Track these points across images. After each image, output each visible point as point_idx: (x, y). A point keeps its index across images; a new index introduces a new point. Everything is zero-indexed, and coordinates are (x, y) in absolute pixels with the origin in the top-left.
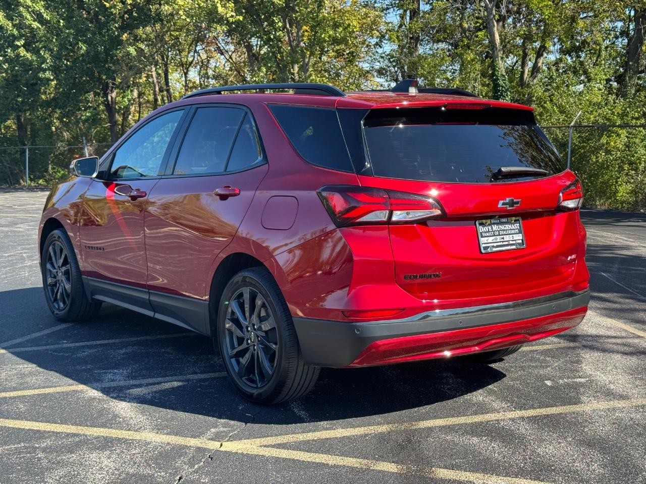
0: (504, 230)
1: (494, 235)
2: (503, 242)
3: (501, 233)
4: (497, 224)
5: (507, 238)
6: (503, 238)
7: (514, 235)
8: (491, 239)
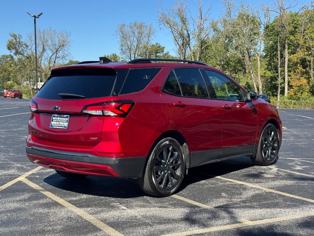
0: (61, 120)
1: (57, 121)
2: (59, 125)
3: (60, 121)
4: (60, 117)
5: (61, 123)
6: (59, 123)
7: (64, 123)
8: (55, 123)
